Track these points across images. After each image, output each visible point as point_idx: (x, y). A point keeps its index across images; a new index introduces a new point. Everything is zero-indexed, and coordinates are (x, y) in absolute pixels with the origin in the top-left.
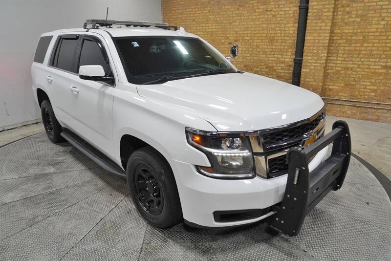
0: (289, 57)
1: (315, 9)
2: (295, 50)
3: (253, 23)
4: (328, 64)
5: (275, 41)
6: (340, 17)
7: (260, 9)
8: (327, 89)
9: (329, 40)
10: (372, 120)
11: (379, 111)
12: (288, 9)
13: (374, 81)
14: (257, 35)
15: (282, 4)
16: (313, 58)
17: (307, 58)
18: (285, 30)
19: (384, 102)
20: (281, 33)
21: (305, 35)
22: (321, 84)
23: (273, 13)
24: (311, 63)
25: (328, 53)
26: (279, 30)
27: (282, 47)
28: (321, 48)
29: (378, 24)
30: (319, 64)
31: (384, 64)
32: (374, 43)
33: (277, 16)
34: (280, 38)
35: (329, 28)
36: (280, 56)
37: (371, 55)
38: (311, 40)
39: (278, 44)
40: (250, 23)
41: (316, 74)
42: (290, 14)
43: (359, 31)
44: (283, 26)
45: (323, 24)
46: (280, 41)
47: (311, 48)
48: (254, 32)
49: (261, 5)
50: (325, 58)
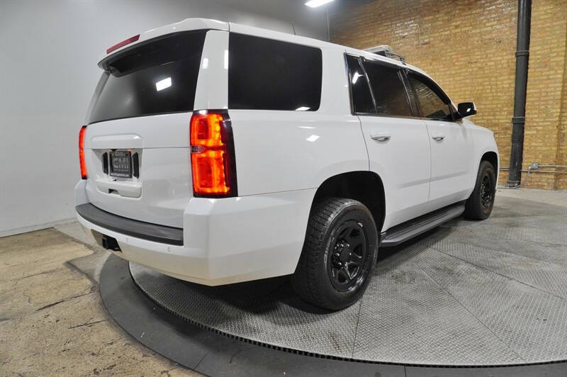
0: (504, 117)
1: (539, 54)
2: (513, 108)
3: (451, 79)
4: (562, 123)
5: (483, 99)
7: (461, 61)
8: (564, 156)
9: (562, 91)
12: (500, 58)
14: (459, 93)
15: (490, 53)
16: (540, 116)
17: (531, 116)
18: (497, 85)
20: (491, 89)
21: (526, 89)
22: (555, 149)
23: (479, 65)
24: (538, 122)
25: (562, 108)
26: (487, 85)
27: (494, 106)
28: (551, 102)
30: (549, 123)
33: (486, 68)
34: (491, 95)
35: (560, 76)
36: (492, 117)
38: (536, 93)
39: (488, 103)
40: (447, 80)
41: (547, 136)
42: (503, 64)
44: (493, 79)
45: (552, 72)
46: (491, 98)
47: (537, 103)
48: (453, 90)
49: (462, 57)
50: (558, 114)
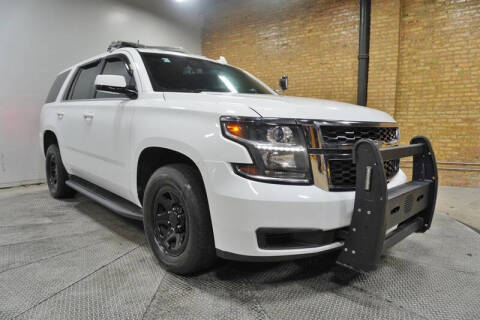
1: (377, 58)
3: (306, 78)
6: (406, 66)
7: (314, 62)
9: (397, 92)
10: (460, 185)
11: (467, 173)
12: (346, 61)
13: (454, 137)
15: (339, 56)
18: (343, 85)
19: (471, 161)
20: (339, 88)
21: (367, 88)
23: (328, 66)
26: (335, 84)
28: (387, 101)
29: (452, 72)
31: (464, 117)
32: (449, 93)
33: (334, 69)
35: (394, 78)
37: (448, 107)
38: (375, 93)
40: (302, 78)
42: (348, 66)
43: (430, 80)
44: (340, 79)
45: (388, 75)
49: (315, 58)
